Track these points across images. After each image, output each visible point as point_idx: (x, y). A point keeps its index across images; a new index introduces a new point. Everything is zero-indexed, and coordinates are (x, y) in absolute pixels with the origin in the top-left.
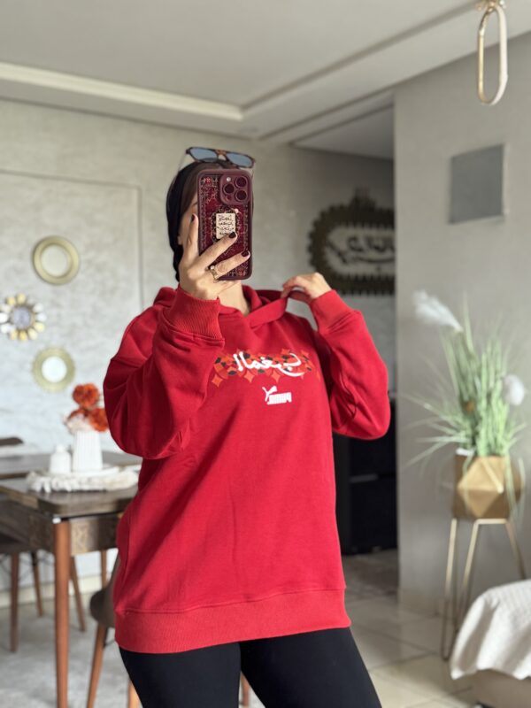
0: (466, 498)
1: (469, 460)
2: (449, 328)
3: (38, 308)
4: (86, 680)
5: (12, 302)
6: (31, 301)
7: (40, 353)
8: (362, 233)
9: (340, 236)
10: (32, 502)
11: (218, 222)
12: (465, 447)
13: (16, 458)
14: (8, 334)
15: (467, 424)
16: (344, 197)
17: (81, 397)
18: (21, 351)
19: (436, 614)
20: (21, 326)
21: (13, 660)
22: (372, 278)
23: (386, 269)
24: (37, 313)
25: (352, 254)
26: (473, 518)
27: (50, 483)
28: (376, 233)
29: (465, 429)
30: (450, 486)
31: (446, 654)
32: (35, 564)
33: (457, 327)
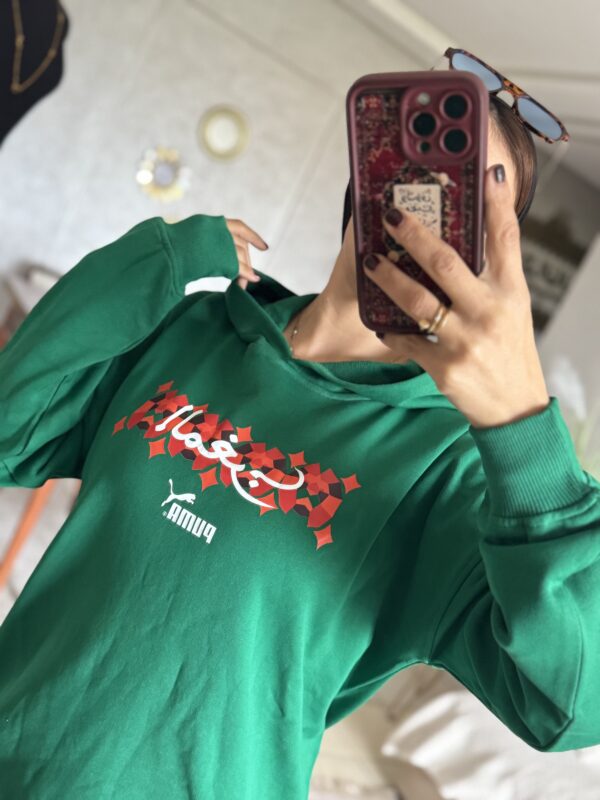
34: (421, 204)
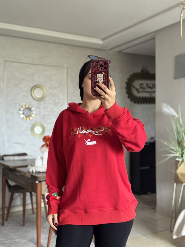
0: (179, 175)
1: (180, 162)
2: (174, 116)
3: (33, 109)
4: (47, 236)
5: (24, 107)
6: (30, 107)
7: (33, 124)
8: (144, 82)
9: (137, 83)
10: (29, 176)
11: (97, 77)
12: (179, 158)
13: (25, 160)
14: (23, 118)
15: (180, 150)
16: (138, 70)
17: (46, 140)
18: (28, 123)
19: (169, 216)
20: (27, 115)
21: (24, 229)
23: (153, 95)
24: (32, 111)
25: (141, 90)
26: (182, 183)
27: (35, 169)
28: (149, 82)
29: (179, 152)
30: (174, 171)
31: (172, 230)
32: (31, 196)
33: (177, 116)
34: (101, 77)
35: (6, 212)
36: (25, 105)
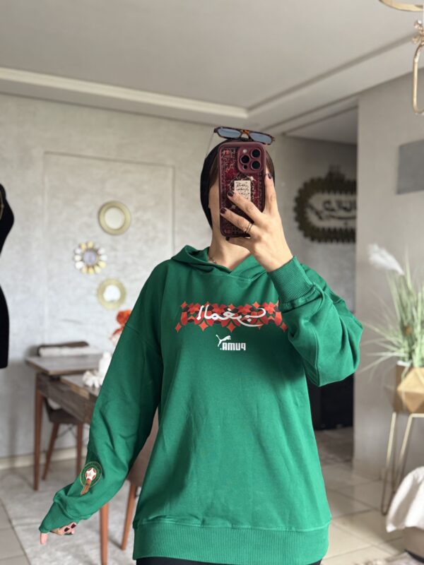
0: (404, 398)
1: (406, 369)
2: (394, 272)
3: (101, 251)
5: (84, 247)
6: (97, 247)
7: (103, 283)
8: (334, 198)
9: (317, 201)
10: (86, 395)
11: (235, 188)
12: (404, 360)
13: (84, 357)
14: (81, 270)
15: (406, 344)
16: (321, 172)
17: (122, 320)
18: (89, 281)
20: (90, 264)
22: (341, 230)
23: (350, 224)
24: (100, 255)
25: (327, 213)
26: (408, 413)
27: (99, 381)
28: (344, 198)
29: (405, 347)
33: (400, 271)
34: (244, 187)
35: (43, 460)
36: (87, 244)
